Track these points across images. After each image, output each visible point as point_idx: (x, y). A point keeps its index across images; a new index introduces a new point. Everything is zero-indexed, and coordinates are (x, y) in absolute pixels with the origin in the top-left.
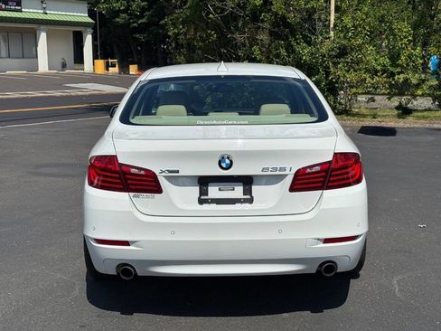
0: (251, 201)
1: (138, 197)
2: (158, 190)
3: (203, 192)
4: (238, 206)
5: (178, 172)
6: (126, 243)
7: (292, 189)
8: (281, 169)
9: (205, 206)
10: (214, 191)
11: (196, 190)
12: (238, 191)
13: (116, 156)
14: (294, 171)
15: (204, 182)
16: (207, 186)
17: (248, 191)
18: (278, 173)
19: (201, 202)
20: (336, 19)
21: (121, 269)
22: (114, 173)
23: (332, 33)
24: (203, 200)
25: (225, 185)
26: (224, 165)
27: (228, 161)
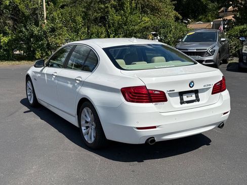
1: (157, 104)
2: (166, 100)
3: (182, 99)
4: (195, 103)
5: (174, 91)
6: (155, 127)
7: (213, 93)
8: (210, 85)
9: (183, 105)
10: (185, 98)
11: (178, 98)
12: (193, 97)
13: (145, 86)
14: (213, 86)
15: (181, 94)
16: (182, 96)
17: (197, 97)
20: (47, 14)
21: (150, 140)
22: (145, 94)
23: (45, 21)
24: (182, 102)
25: (189, 95)
26: (191, 86)
27: (193, 84)
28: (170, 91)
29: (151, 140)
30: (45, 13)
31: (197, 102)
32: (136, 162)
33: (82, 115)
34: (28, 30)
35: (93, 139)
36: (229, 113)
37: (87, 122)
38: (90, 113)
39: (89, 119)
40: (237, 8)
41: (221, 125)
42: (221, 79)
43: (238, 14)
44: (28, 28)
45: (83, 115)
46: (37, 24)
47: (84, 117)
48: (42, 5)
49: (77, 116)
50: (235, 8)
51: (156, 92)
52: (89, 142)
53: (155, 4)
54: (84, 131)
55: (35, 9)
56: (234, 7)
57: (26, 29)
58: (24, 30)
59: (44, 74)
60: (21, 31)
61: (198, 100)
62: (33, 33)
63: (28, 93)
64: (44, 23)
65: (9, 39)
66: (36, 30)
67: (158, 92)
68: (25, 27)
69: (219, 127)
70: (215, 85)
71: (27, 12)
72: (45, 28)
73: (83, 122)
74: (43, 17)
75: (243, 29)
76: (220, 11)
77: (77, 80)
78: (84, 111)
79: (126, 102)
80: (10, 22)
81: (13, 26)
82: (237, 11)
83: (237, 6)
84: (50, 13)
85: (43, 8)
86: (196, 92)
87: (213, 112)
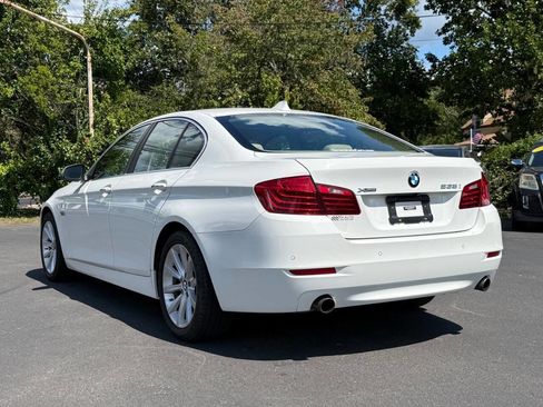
0: (430, 219)
1: (337, 219)
2: (356, 211)
3: (392, 213)
4: (422, 225)
6: (332, 271)
7: (461, 207)
8: (455, 186)
9: (396, 225)
10: (401, 211)
11: (385, 210)
12: (419, 211)
13: (310, 176)
14: (462, 188)
15: (392, 200)
16: (394, 205)
17: (427, 211)
18: (452, 190)
19: (393, 222)
20: (96, 117)
21: (322, 301)
22: (309, 194)
23: (92, 131)
24: (394, 220)
25: (410, 204)
26: (413, 182)
27: (416, 178)
28: (366, 190)
29: (324, 301)
30: (92, 115)
31: (428, 223)
32: (291, 361)
33: (166, 265)
34: (52, 150)
35: (190, 316)
36: (500, 256)
37: (176, 281)
38: (184, 257)
39: (181, 274)
40: (501, 118)
41: (483, 284)
42: (480, 177)
43: (505, 128)
44: (53, 146)
45: (167, 267)
46: (72, 137)
47: (171, 269)
48: (85, 99)
49: (153, 272)
50: (498, 118)
51: (335, 191)
52: (180, 326)
53: (328, 99)
54: (168, 304)
55: (71, 106)
56: (494, 116)
57: (49, 147)
58: (43, 148)
59: (83, 195)
60: (37, 152)
61: (428, 217)
62: (63, 156)
63: (45, 252)
64: (89, 136)
65: (10, 169)
66: (69, 150)
67: (339, 192)
68: (46, 142)
69: (478, 287)
70: (466, 187)
71: (52, 113)
72: (89, 145)
73: (167, 283)
74: (87, 123)
75: (518, 149)
76: (464, 127)
77: (158, 187)
78: (171, 257)
79: (267, 212)
80: (14, 133)
81: (21, 142)
82: (503, 124)
83: (500, 113)
84: (101, 114)
85: (88, 104)
86: (424, 199)
87: (463, 246)
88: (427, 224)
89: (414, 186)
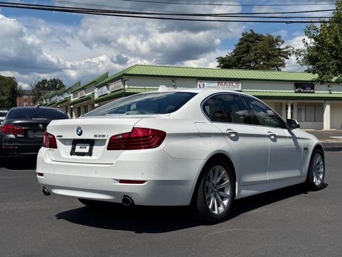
0: (91, 155)
2: (56, 146)
3: (73, 149)
4: (85, 157)
7: (109, 148)
8: (104, 136)
9: (73, 156)
10: (78, 149)
11: (70, 147)
14: (109, 138)
15: (75, 142)
16: (76, 145)
17: (91, 150)
18: (101, 138)
19: (72, 154)
25: (83, 145)
28: (59, 136)
86: (92, 143)
88: (88, 157)
89: (79, 135)
